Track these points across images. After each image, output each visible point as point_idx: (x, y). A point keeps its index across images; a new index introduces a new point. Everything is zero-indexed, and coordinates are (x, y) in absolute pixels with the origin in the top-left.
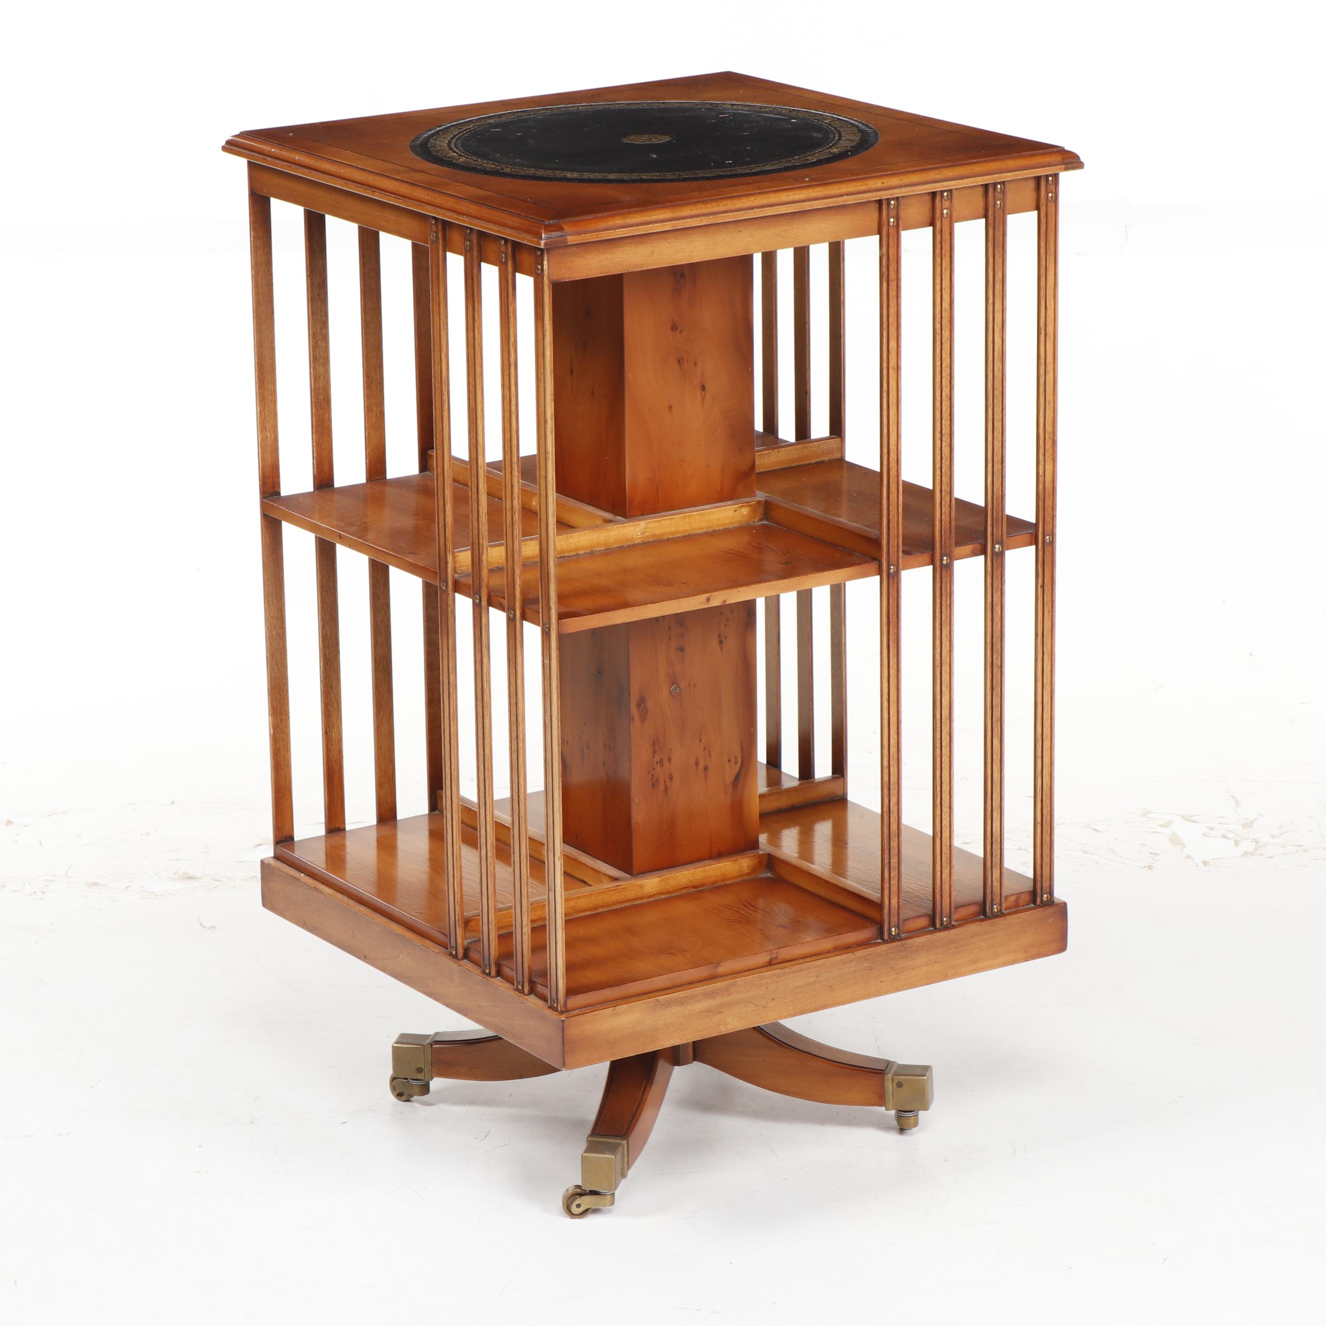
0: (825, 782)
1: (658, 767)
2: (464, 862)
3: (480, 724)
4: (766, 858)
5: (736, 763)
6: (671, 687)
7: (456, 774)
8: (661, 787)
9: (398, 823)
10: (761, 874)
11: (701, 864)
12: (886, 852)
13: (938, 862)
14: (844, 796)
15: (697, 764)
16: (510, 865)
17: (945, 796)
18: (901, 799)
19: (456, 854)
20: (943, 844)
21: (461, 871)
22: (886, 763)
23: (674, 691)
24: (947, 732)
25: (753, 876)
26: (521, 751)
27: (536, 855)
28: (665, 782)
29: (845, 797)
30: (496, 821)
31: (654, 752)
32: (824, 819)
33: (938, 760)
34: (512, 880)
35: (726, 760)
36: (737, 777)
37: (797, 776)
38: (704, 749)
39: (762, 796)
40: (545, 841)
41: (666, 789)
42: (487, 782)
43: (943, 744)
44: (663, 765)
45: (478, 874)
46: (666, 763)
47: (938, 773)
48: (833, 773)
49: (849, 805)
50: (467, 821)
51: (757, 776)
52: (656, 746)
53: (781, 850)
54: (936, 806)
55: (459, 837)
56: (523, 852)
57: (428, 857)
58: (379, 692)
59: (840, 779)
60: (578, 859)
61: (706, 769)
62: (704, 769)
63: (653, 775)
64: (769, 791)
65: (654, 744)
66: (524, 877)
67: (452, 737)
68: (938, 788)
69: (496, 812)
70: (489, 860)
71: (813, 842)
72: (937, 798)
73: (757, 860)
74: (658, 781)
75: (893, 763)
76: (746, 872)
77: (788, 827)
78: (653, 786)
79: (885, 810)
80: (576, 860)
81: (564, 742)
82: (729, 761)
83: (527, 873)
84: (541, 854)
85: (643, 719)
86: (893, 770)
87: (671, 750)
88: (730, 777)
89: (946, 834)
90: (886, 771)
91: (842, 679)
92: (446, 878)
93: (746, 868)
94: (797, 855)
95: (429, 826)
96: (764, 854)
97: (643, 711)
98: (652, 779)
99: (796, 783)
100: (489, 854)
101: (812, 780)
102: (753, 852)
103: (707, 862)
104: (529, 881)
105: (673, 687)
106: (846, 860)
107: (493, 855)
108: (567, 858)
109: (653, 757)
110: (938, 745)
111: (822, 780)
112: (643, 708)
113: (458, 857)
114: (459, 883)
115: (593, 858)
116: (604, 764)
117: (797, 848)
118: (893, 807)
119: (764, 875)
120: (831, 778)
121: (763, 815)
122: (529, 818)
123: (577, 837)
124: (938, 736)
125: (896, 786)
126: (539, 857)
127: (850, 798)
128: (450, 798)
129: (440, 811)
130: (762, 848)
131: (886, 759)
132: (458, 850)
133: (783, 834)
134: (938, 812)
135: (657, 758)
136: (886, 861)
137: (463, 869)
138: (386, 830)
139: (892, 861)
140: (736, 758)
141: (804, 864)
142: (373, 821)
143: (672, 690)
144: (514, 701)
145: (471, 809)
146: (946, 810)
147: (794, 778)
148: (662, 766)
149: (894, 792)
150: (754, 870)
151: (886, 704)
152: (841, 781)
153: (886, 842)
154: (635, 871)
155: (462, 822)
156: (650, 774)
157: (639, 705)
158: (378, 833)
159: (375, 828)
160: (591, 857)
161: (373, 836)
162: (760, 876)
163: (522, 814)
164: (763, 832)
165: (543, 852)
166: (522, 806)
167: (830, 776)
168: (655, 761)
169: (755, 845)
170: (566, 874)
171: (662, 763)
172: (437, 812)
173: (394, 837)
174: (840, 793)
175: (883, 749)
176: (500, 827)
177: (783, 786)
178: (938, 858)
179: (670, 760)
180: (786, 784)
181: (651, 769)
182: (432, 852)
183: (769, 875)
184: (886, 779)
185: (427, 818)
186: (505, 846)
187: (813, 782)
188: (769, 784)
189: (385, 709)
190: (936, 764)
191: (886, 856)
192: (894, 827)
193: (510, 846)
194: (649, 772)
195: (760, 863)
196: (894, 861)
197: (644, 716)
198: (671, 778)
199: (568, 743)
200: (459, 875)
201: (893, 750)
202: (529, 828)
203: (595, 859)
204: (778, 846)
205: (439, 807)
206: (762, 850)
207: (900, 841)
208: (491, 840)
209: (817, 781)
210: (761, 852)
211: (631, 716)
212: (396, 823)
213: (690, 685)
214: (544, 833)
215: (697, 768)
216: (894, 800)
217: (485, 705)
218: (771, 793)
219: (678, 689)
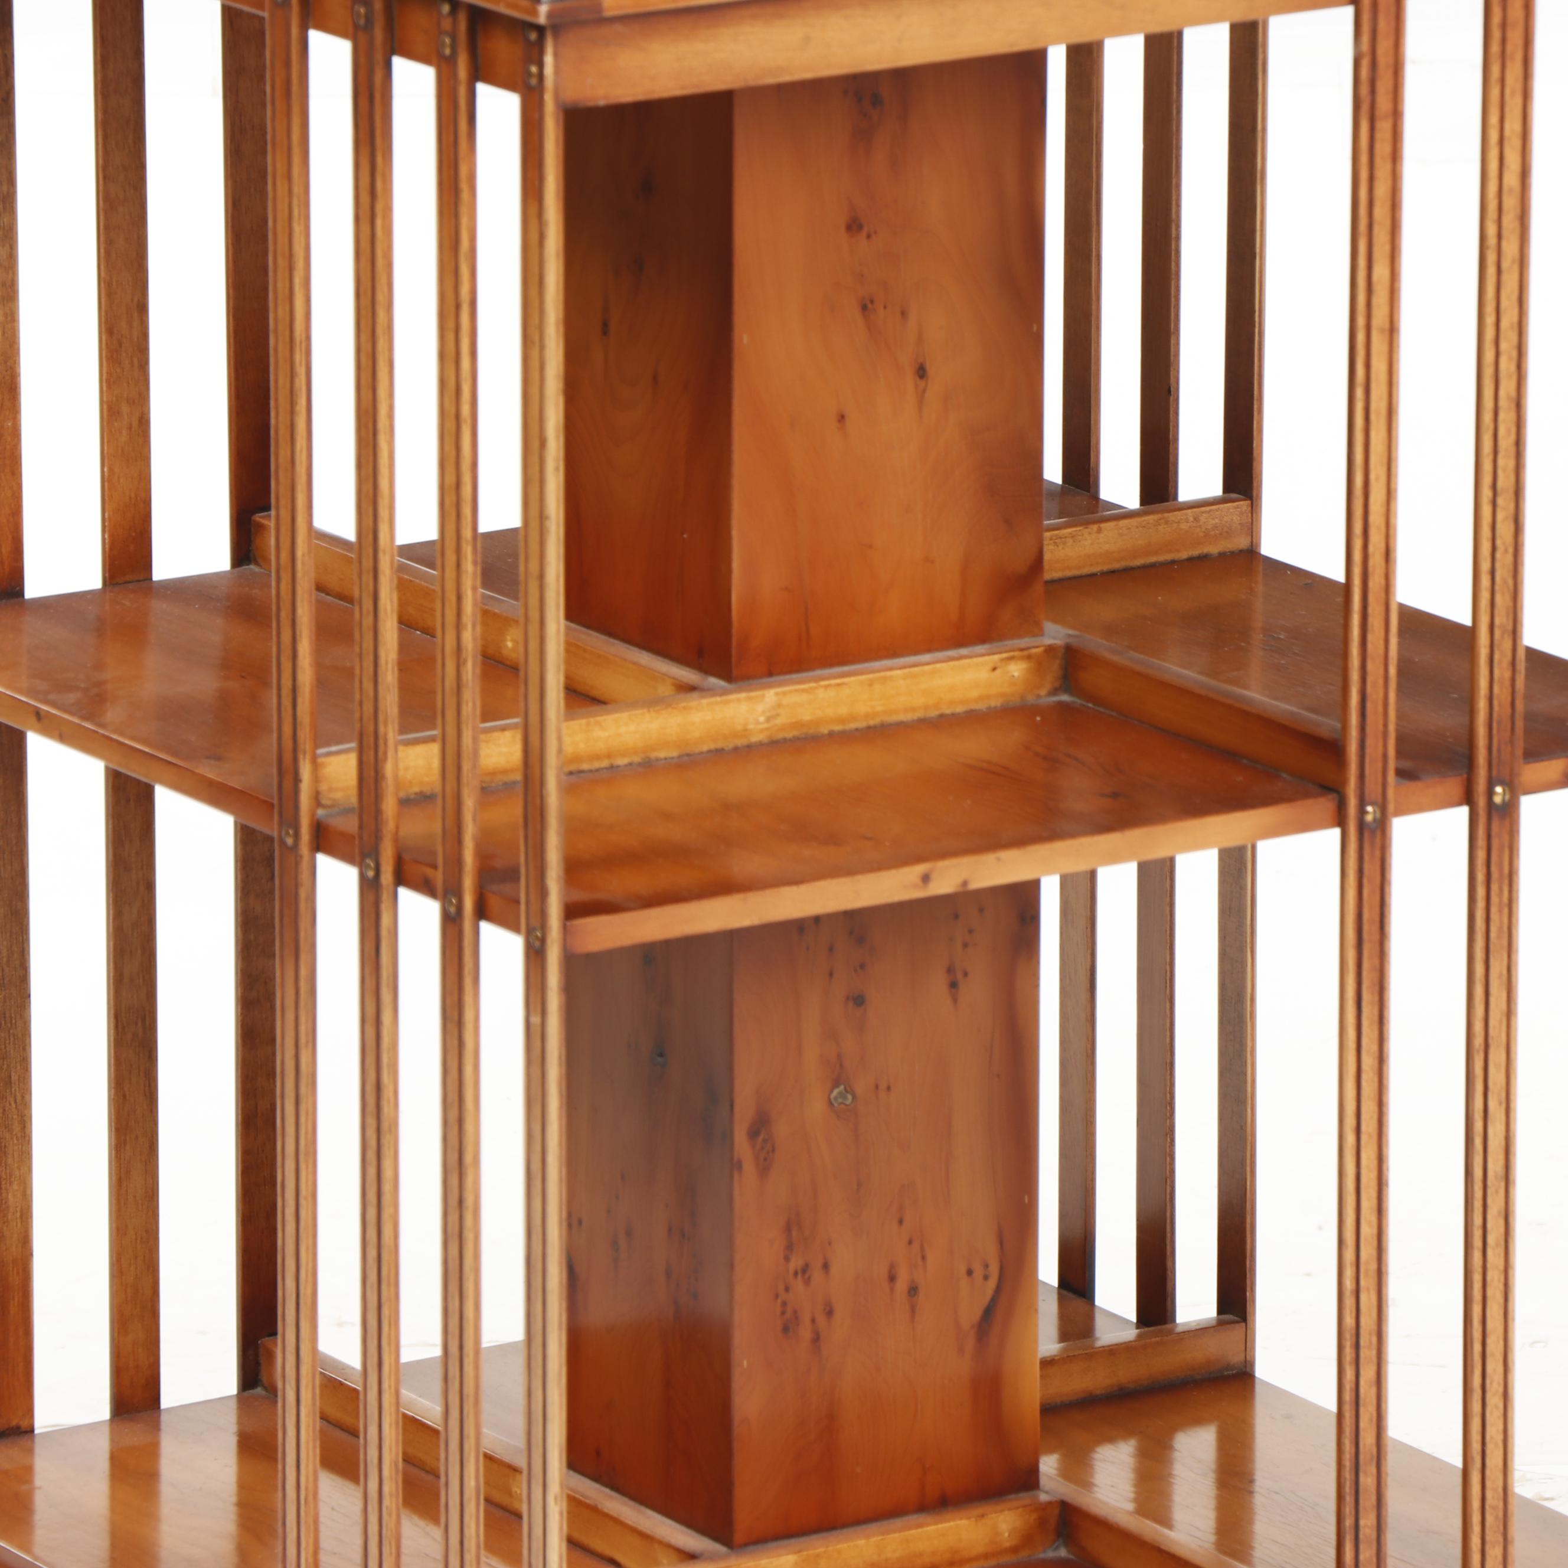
0: (1200, 1332)
1: (799, 1285)
2: (324, 1511)
3: (372, 1171)
4: (1056, 1511)
5: (986, 1278)
6: (832, 1091)
7: (309, 1291)
8: (805, 1333)
9: (164, 1418)
10: (1044, 1551)
11: (898, 1522)
12: (1349, 1499)
13: (1476, 1528)
14: (1246, 1367)
15: (892, 1278)
16: (436, 1521)
17: (1494, 1366)
18: (1386, 1372)
19: (307, 1489)
20: (1488, 1484)
21: (317, 1530)
22: (1349, 1284)
23: (840, 1100)
24: (1499, 1212)
25: (1023, 1555)
26: (469, 1235)
27: (498, 1497)
28: (813, 1321)
29: (1248, 1370)
30: (405, 1416)
31: (790, 1247)
32: (1198, 1421)
33: (1477, 1278)
34: (439, 1555)
35: (963, 1269)
36: (988, 1313)
37: (1133, 1317)
38: (910, 1242)
39: (1047, 1363)
40: (521, 1462)
41: (816, 1339)
42: (385, 1312)
43: (1491, 1240)
44: (809, 1278)
45: (359, 1541)
46: (817, 1275)
47: (1477, 1309)
48: (1220, 1311)
49: (1258, 1388)
50: (334, 1413)
51: (1036, 1311)
52: (794, 1234)
53: (1091, 1492)
54: (1472, 1391)
55: (314, 1447)
56: (471, 1483)
57: (234, 1499)
58: (124, 1096)
59: (1237, 1326)
60: (600, 1507)
61: (913, 1290)
62: (909, 1292)
63: (784, 1304)
64: (1064, 1350)
65: (788, 1229)
66: (471, 1545)
67: (302, 1202)
68: (1477, 1347)
69: (406, 1393)
70: (386, 1502)
71: (1170, 1475)
72: (1472, 1372)
73: (1034, 1516)
74: (797, 1318)
75: (1367, 1282)
76: (1007, 1544)
77: (1111, 1440)
78: (786, 1329)
79: (1348, 1396)
80: (594, 1509)
81: (573, 1222)
82: (970, 1272)
83: (478, 1535)
84: (509, 1493)
85: (764, 1168)
86: (1368, 1300)
87: (830, 1244)
88: (970, 1313)
89: (1494, 1459)
90: (1349, 1302)
91: (1246, 1082)
92: (280, 1548)
93: (1006, 1535)
94: (1130, 1506)
95: (240, 1423)
96: (1050, 1503)
97: (763, 1148)
98: (783, 1313)
99: (1130, 1334)
100: (386, 1489)
101: (1168, 1326)
102: (1025, 1498)
103: (913, 1518)
104: (483, 1559)
105: (836, 1092)
106: (1251, 1522)
107: (397, 1489)
108: (577, 1506)
109: (787, 1259)
110: (1477, 1242)
111: (1193, 1327)
112: (765, 1141)
113: (311, 1497)
114: (311, 1560)
115: (637, 1506)
116: (668, 1274)
117: (1133, 1489)
118: (1367, 1392)
119: (1050, 1554)
120: (1214, 1323)
121: (1050, 1410)
122: (486, 1406)
123: (598, 1453)
124: (1478, 1220)
125: (1374, 1340)
126: (504, 1500)
127: (1262, 1371)
128: (294, 1351)
129: (265, 1388)
130: (1047, 1488)
131: (1349, 1272)
132: (311, 1479)
133: (1097, 1456)
134: (1476, 1407)
135: (796, 1263)
136: (1349, 1522)
137: (323, 1529)
138: (135, 1434)
139: (1362, 1522)
140: (986, 1266)
141: (1147, 1528)
142: (104, 1412)
143: (836, 1098)
144: (453, 1114)
145: (341, 1384)
146: (1494, 1400)
147: (1127, 1322)
148: (807, 1282)
149: (1368, 1353)
150: (1027, 1540)
151: (1350, 1139)
152: (1238, 1331)
153: (1348, 1475)
154: (739, 1536)
155: (324, 1417)
156: (779, 1301)
157: (753, 1133)
158: (112, 1440)
159: (108, 1424)
160: (632, 1503)
161: (101, 1446)
162: (1042, 1556)
163: (469, 1389)
164: (1050, 1451)
165: (515, 1489)
166: (469, 1369)
167: (1212, 1319)
168: (791, 1271)
169: (1029, 1480)
170: (572, 1543)
171: (807, 1276)
172: (259, 1390)
173: (153, 1451)
174: (1236, 1359)
175: (1344, 1247)
176: (412, 1426)
177: (1098, 1339)
178: (1476, 1518)
179: (826, 1266)
180: (1106, 1335)
181: (781, 1287)
182: (244, 1486)
183: (1063, 1553)
184: (1349, 1321)
185: (233, 1405)
186: (423, 1474)
187: (1171, 1332)
188: (1065, 1335)
189: (137, 1138)
190: (1472, 1287)
191: (1348, 1510)
192: (1368, 1439)
193: (438, 1477)
194: (777, 1296)
195: (1042, 1523)
196: (1368, 1521)
197: (765, 1159)
198: (829, 1312)
199: (580, 1222)
200: (311, 1541)
201: (1368, 1252)
202: (485, 1430)
203: (643, 1508)
204: (1086, 1484)
205: (264, 1377)
206: (1047, 1492)
207: (1383, 1475)
208: (392, 1452)
209: (1179, 1329)
210: (1043, 1497)
211: (735, 1158)
212: (159, 1416)
213: (877, 1087)
214: (521, 1443)
215: (892, 1289)
216: (1368, 1373)
217: (385, 1125)
218: (1068, 1357)
219: (850, 1097)
